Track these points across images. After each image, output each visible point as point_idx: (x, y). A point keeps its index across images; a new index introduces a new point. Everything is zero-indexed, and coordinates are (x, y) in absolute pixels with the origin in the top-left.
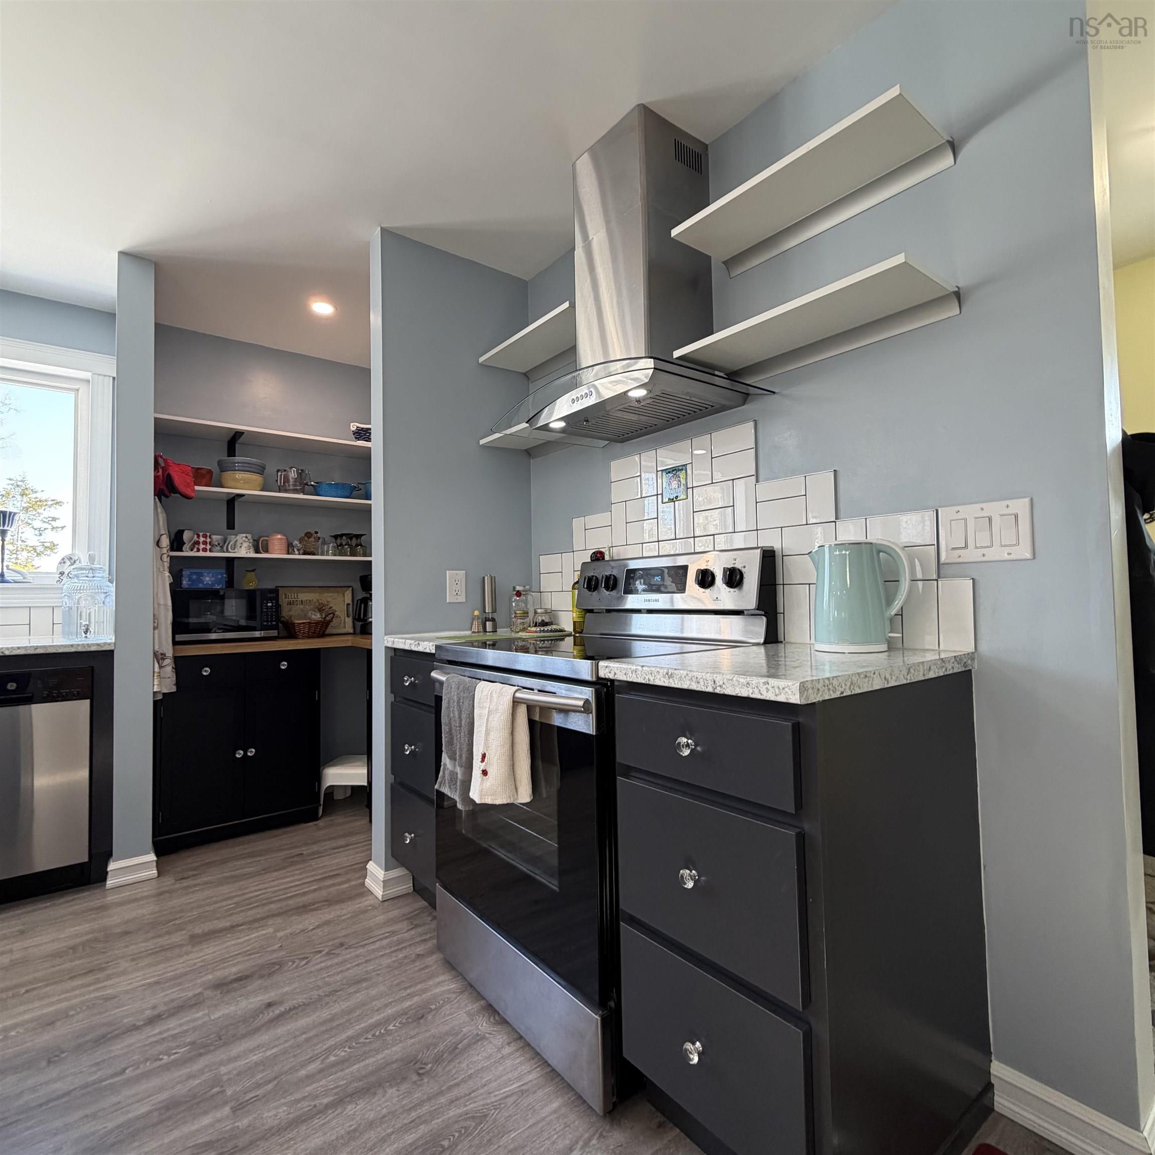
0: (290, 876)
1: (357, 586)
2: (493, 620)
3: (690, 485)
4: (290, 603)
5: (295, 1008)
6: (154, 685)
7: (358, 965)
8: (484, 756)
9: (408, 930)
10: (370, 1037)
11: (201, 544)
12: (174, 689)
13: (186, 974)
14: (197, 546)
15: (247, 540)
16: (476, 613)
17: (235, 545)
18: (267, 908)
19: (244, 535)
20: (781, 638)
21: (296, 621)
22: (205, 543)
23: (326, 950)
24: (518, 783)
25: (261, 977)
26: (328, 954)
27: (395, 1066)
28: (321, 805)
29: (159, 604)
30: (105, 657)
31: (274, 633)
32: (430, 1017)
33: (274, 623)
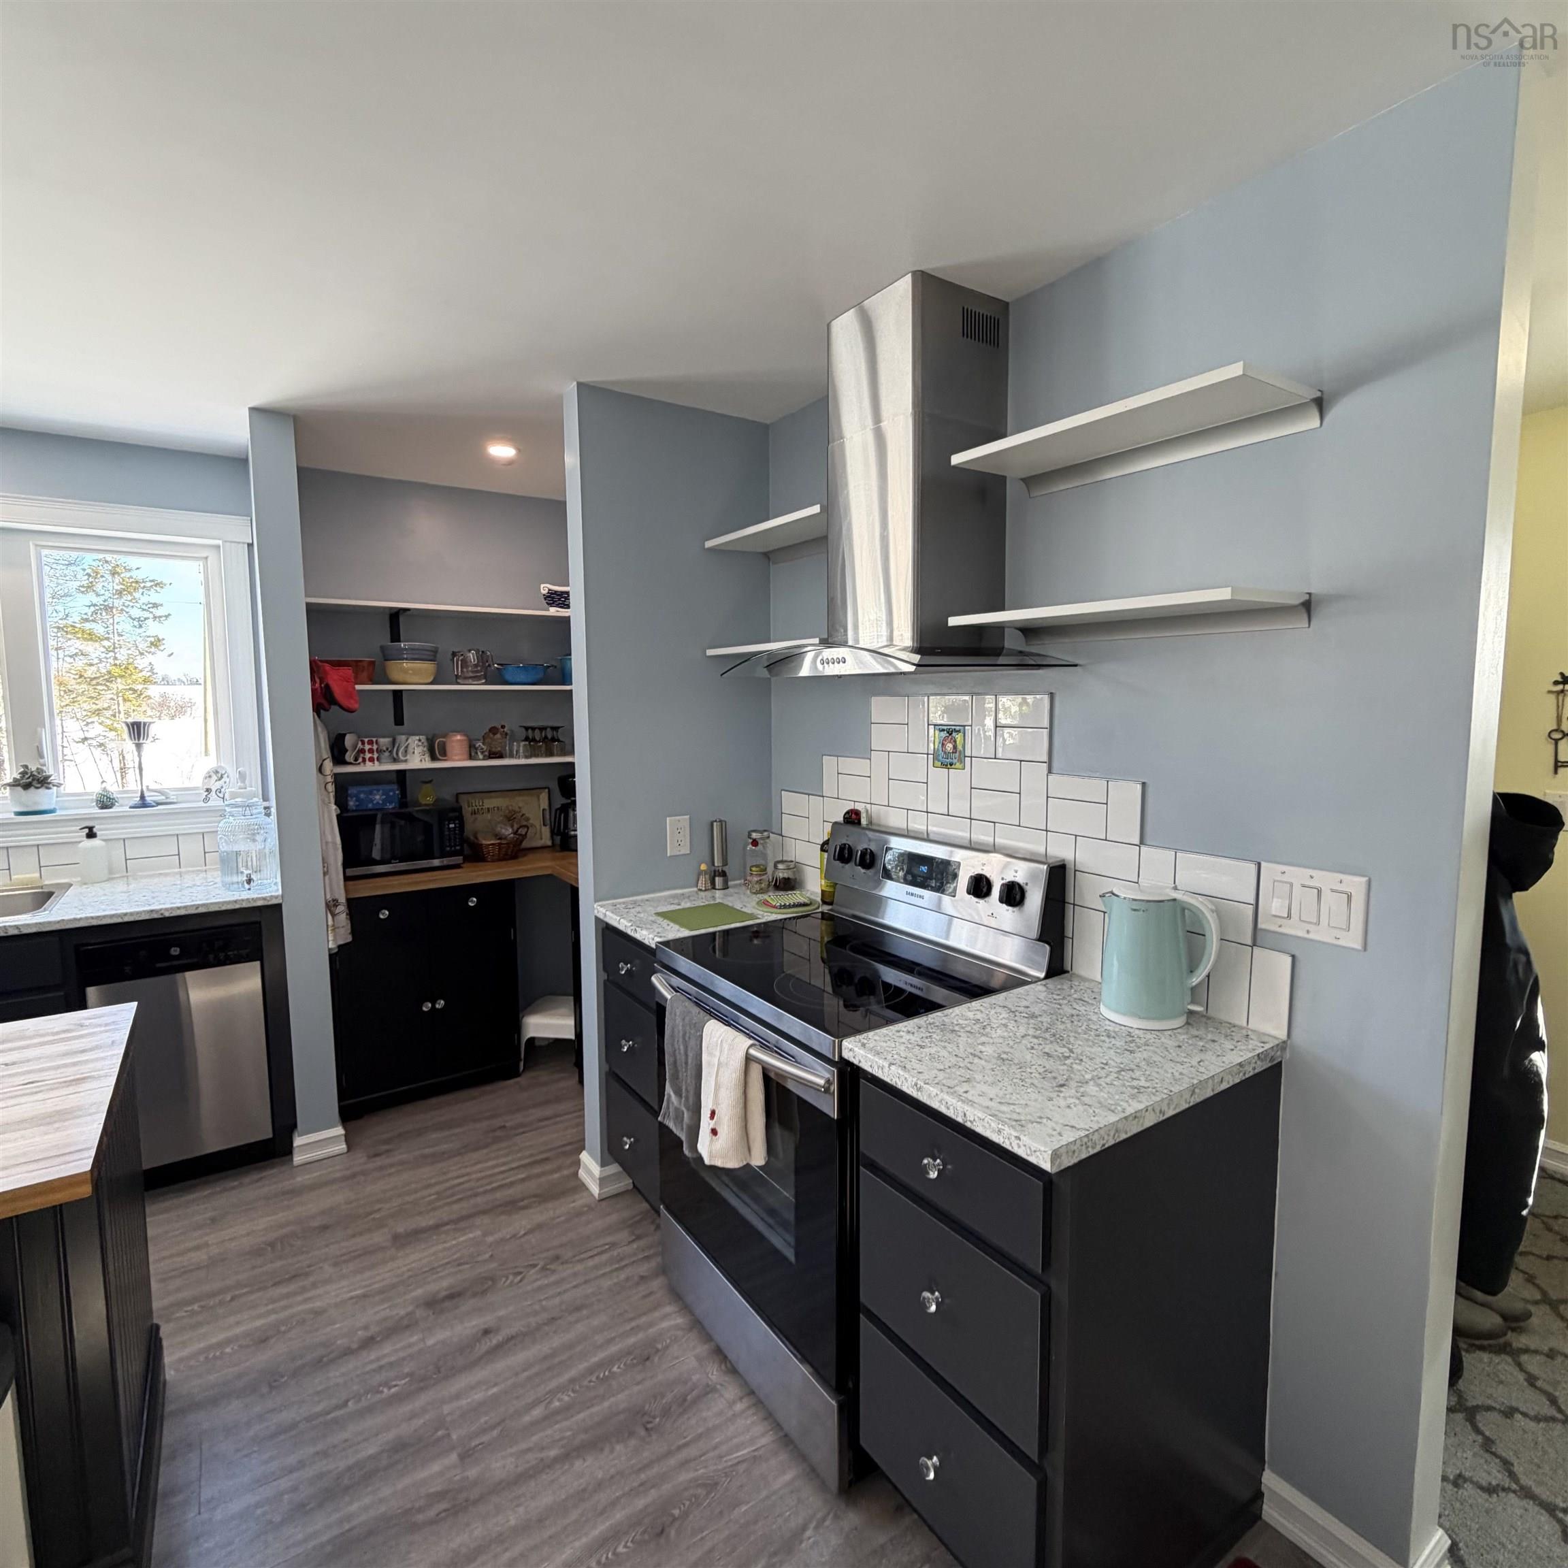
0: (494, 1158)
1: (554, 786)
2: (723, 874)
3: (968, 753)
4: (474, 813)
5: (513, 1337)
6: (328, 941)
7: (575, 1287)
8: (713, 1114)
9: (630, 1243)
10: (594, 1379)
11: (367, 753)
12: (349, 939)
13: (394, 1286)
14: (362, 755)
15: (420, 744)
16: (703, 867)
17: (406, 751)
18: (472, 1201)
19: (417, 738)
20: (1067, 967)
21: (484, 842)
22: (371, 751)
23: (541, 1264)
24: (751, 1143)
25: (475, 1295)
26: (544, 1269)
27: (622, 1417)
28: (521, 1060)
29: (327, 843)
30: (274, 911)
31: (459, 859)
32: (656, 1359)
33: (458, 848)
